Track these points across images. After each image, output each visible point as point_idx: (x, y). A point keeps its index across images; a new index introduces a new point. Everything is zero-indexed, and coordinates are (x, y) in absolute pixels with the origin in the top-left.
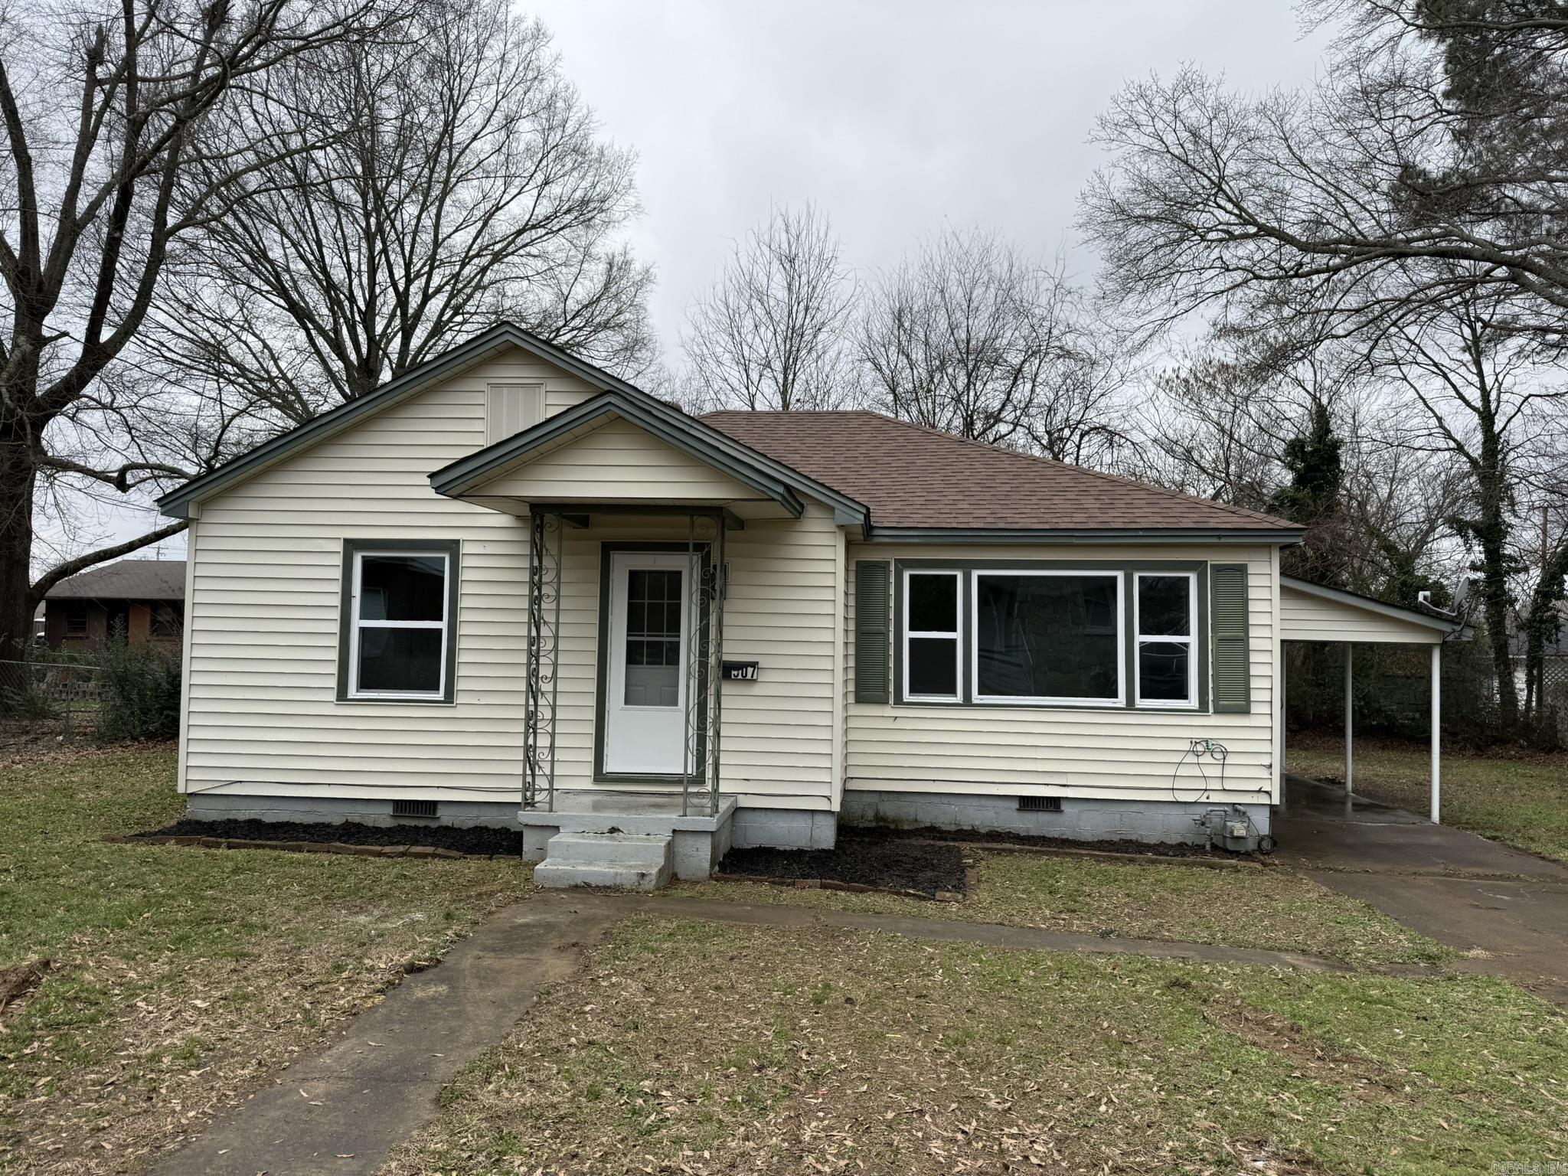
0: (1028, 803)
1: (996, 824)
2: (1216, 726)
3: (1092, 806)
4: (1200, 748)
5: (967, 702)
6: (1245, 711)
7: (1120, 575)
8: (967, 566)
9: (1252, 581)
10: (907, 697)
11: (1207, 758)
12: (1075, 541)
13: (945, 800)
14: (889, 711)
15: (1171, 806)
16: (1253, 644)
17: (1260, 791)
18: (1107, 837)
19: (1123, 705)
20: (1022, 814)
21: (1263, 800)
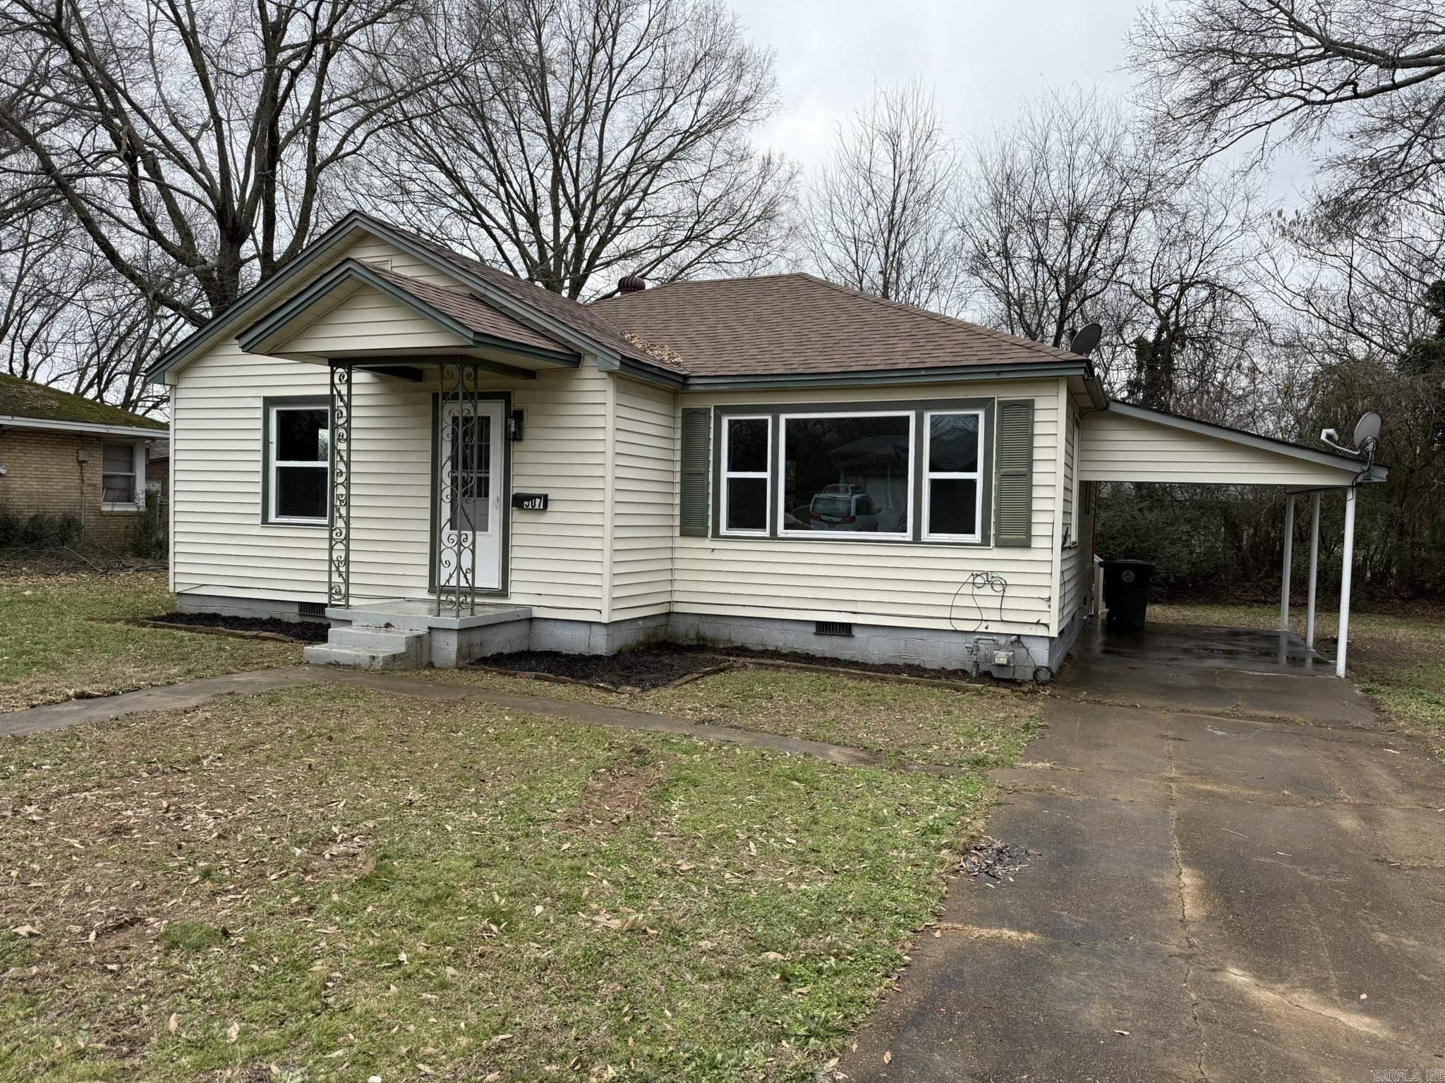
0: (824, 628)
1: (796, 646)
2: (997, 559)
3: (880, 632)
4: (979, 580)
5: (774, 536)
6: (1026, 545)
7: (912, 415)
8: (776, 410)
9: (1038, 416)
10: (723, 530)
11: (987, 590)
12: (864, 383)
13: (753, 623)
14: (708, 543)
15: (953, 635)
16: (1037, 479)
17: (1038, 623)
18: (892, 661)
19: (910, 539)
20: (818, 637)
21: (1041, 631)
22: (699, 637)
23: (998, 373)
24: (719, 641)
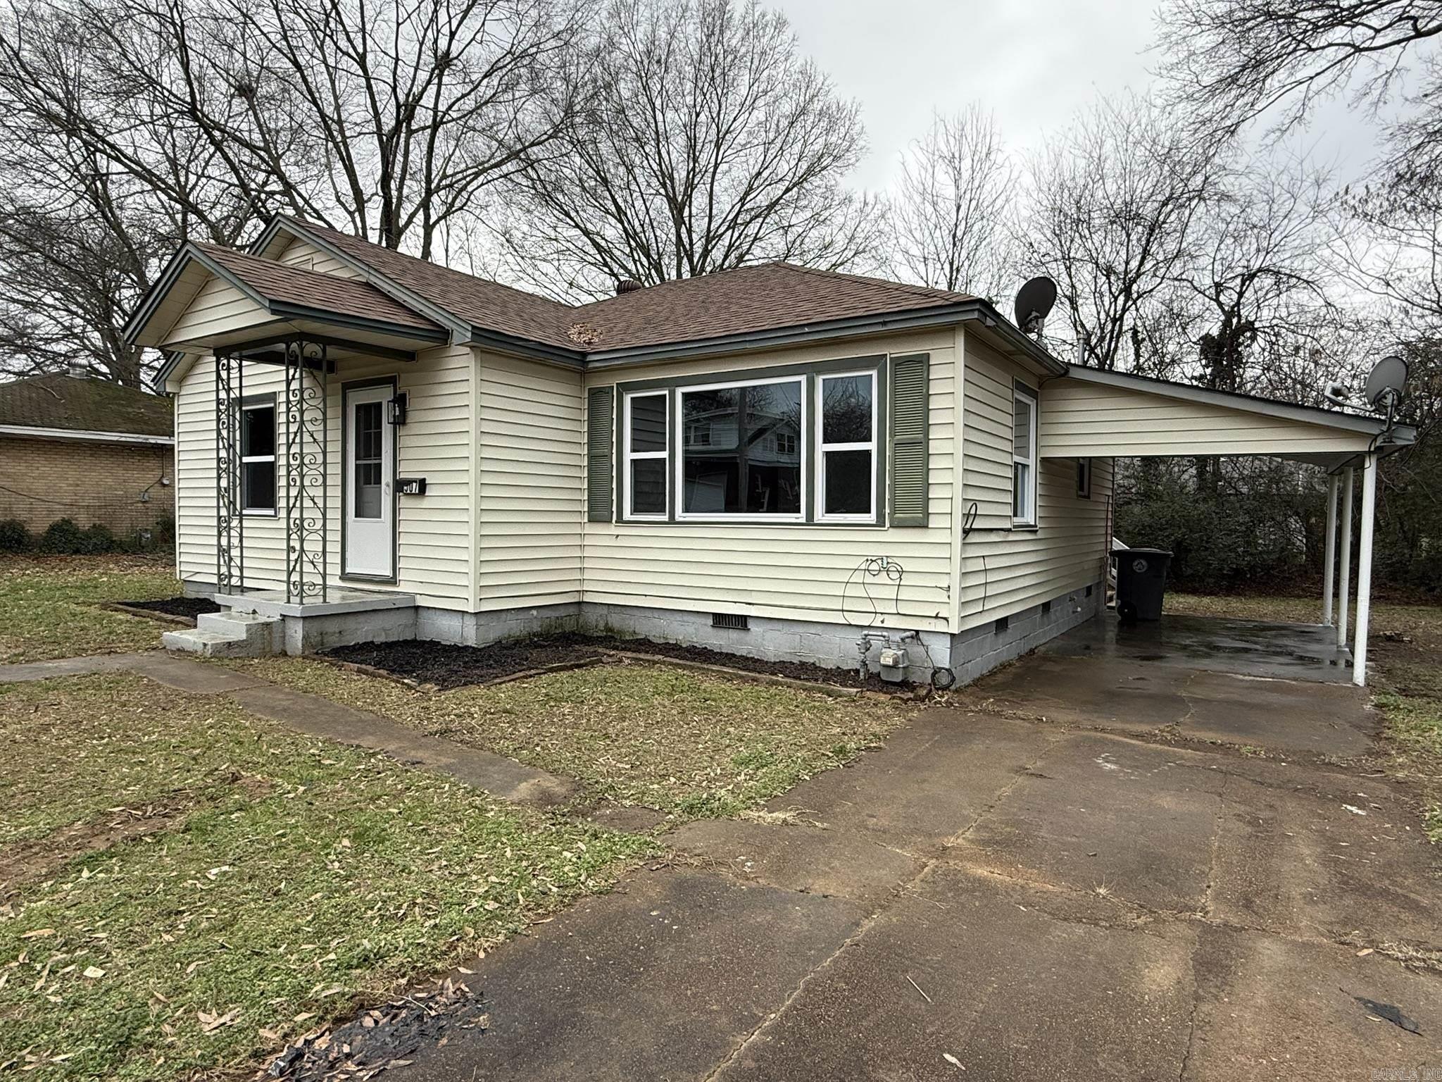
0: (721, 621)
1: (695, 640)
2: (893, 543)
3: (779, 626)
4: (874, 566)
5: (672, 521)
6: (923, 524)
8: (674, 383)
9: (934, 373)
10: (627, 515)
11: (883, 578)
14: (613, 529)
15: (845, 629)
16: (934, 447)
17: (937, 617)
18: (787, 659)
19: (803, 521)
20: (715, 630)
21: (940, 626)
22: (609, 629)
23: (884, 323)
24: (624, 633)
